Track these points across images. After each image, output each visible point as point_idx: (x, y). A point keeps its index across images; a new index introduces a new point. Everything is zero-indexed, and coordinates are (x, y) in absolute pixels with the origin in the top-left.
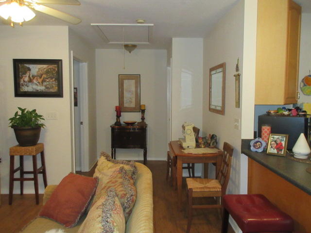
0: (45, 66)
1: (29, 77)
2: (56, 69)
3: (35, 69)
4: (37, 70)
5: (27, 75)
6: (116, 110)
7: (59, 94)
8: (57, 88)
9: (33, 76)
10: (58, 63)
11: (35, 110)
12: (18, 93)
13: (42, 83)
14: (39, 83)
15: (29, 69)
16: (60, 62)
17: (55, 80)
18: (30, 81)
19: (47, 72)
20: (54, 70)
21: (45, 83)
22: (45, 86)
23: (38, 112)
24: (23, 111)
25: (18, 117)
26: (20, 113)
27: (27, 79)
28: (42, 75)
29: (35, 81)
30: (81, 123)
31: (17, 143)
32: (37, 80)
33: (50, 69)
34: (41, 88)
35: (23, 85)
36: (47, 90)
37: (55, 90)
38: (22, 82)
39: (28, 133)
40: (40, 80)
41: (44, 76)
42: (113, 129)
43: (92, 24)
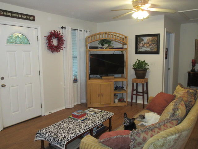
0: (150, 38)
1: (143, 44)
2: (157, 39)
3: (146, 39)
4: (147, 40)
5: (142, 43)
6: (193, 62)
7: (157, 52)
8: (156, 49)
9: (144, 43)
10: (158, 35)
11: (144, 61)
12: (137, 52)
13: (149, 47)
14: (147, 47)
15: (143, 40)
16: (159, 35)
17: (156, 45)
18: (143, 46)
19: (152, 41)
20: (155, 39)
21: (150, 47)
22: (150, 48)
23: (146, 62)
24: (139, 61)
25: (137, 64)
26: (138, 62)
27: (141, 45)
28: (149, 42)
29: (145, 46)
30: (169, 69)
31: (136, 77)
32: (146, 45)
33: (153, 39)
34: (148, 49)
35: (139, 48)
36: (151, 51)
37: (155, 50)
38: (139, 46)
39: (141, 72)
40: (148, 45)
41: (150, 43)
42: (189, 73)
43: (178, 12)
